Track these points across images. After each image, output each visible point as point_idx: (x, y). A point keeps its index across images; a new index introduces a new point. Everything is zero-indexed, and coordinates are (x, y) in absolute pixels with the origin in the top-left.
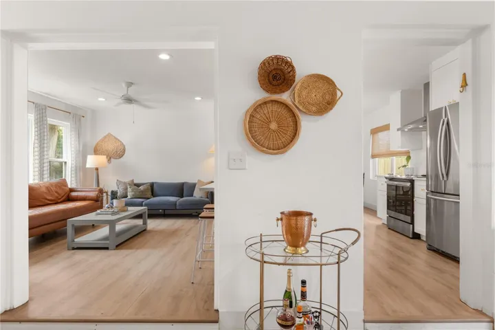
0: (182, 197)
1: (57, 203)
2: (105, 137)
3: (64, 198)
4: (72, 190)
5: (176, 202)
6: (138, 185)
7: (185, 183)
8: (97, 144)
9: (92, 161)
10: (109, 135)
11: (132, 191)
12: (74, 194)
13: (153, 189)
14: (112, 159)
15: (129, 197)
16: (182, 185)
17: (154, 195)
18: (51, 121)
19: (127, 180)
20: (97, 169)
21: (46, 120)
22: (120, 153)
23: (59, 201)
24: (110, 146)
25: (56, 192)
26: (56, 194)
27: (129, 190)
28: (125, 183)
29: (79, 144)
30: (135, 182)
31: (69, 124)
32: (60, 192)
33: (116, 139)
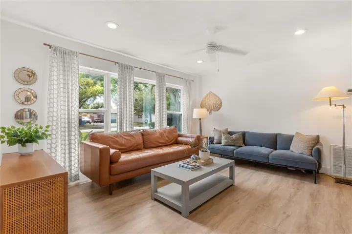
0: (276, 149)
1: (166, 145)
2: (208, 95)
3: (173, 141)
4: (180, 136)
5: (268, 155)
6: (231, 133)
7: (280, 134)
8: (203, 100)
9: (197, 113)
10: (211, 93)
11: (226, 139)
12: (180, 139)
13: (244, 138)
14: (212, 112)
15: (223, 144)
16: (276, 136)
17: (245, 144)
18: (168, 85)
19: (223, 128)
20: (200, 119)
21: (165, 85)
22: (218, 107)
23: (169, 144)
24: (211, 102)
25: (167, 137)
26: (167, 138)
27: (223, 138)
28: (220, 131)
29: (189, 101)
30: (229, 130)
31: (182, 87)
32: (170, 137)
33: (215, 95)
